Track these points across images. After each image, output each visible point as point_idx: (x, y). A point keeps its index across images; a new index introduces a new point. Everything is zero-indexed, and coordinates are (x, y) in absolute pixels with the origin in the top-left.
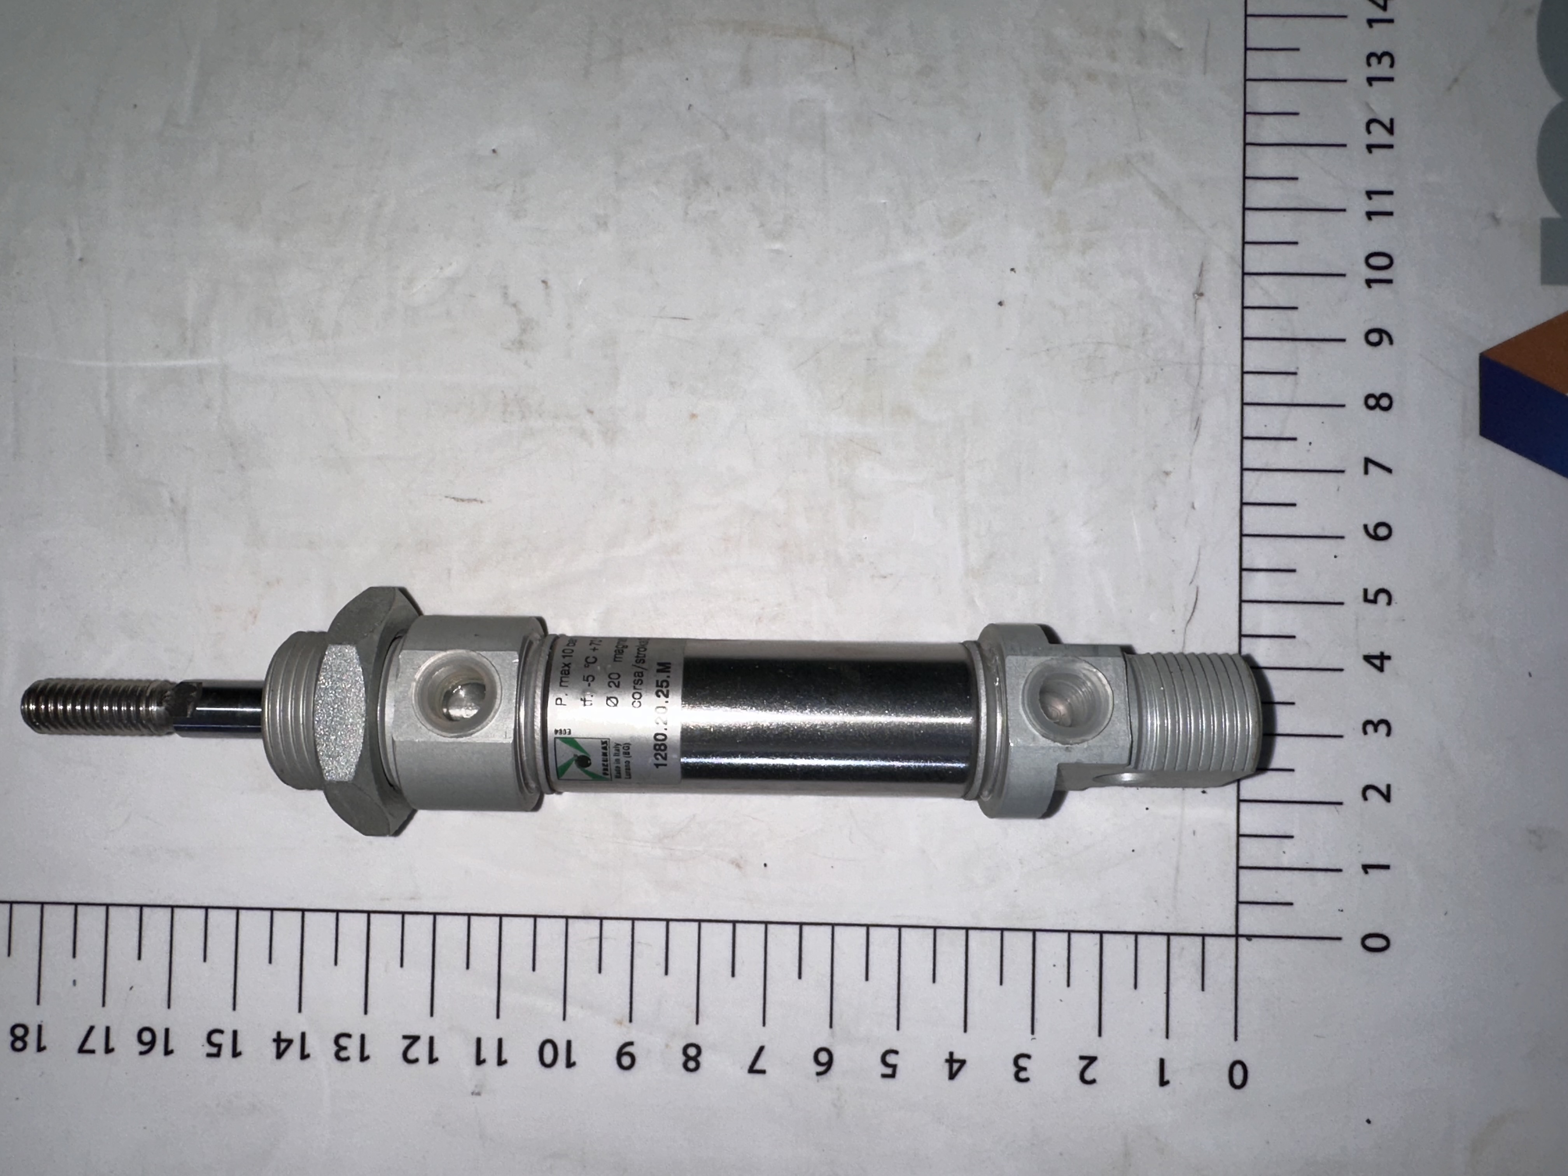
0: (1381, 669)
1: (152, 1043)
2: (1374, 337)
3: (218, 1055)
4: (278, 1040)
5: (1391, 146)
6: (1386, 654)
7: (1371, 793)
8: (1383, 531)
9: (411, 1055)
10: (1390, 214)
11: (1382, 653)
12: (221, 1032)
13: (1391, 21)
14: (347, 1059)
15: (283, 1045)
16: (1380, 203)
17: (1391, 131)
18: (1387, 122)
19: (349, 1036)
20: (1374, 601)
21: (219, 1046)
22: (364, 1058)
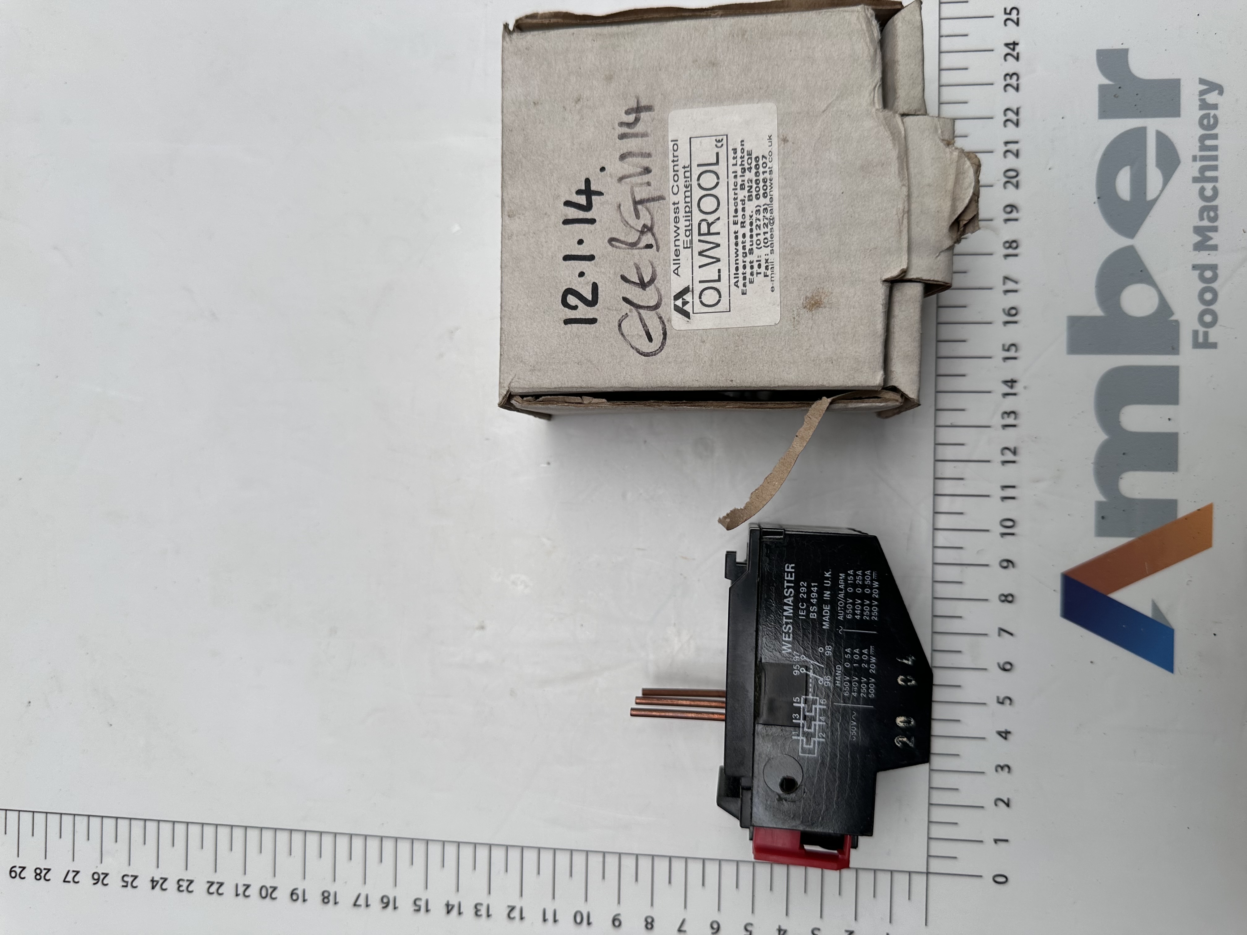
0: (1005, 738)
1: (387, 904)
2: (1005, 564)
3: (418, 910)
4: (447, 905)
5: (1014, 462)
6: (1009, 730)
7: (1001, 804)
8: (1008, 667)
9: (512, 915)
10: (1013, 498)
11: (1006, 730)
12: (420, 899)
13: (1015, 394)
14: (480, 916)
15: (450, 908)
16: (1009, 492)
17: (1014, 452)
18: (1013, 450)
19: (481, 904)
20: (1002, 703)
21: (420, 907)
22: (488, 916)
